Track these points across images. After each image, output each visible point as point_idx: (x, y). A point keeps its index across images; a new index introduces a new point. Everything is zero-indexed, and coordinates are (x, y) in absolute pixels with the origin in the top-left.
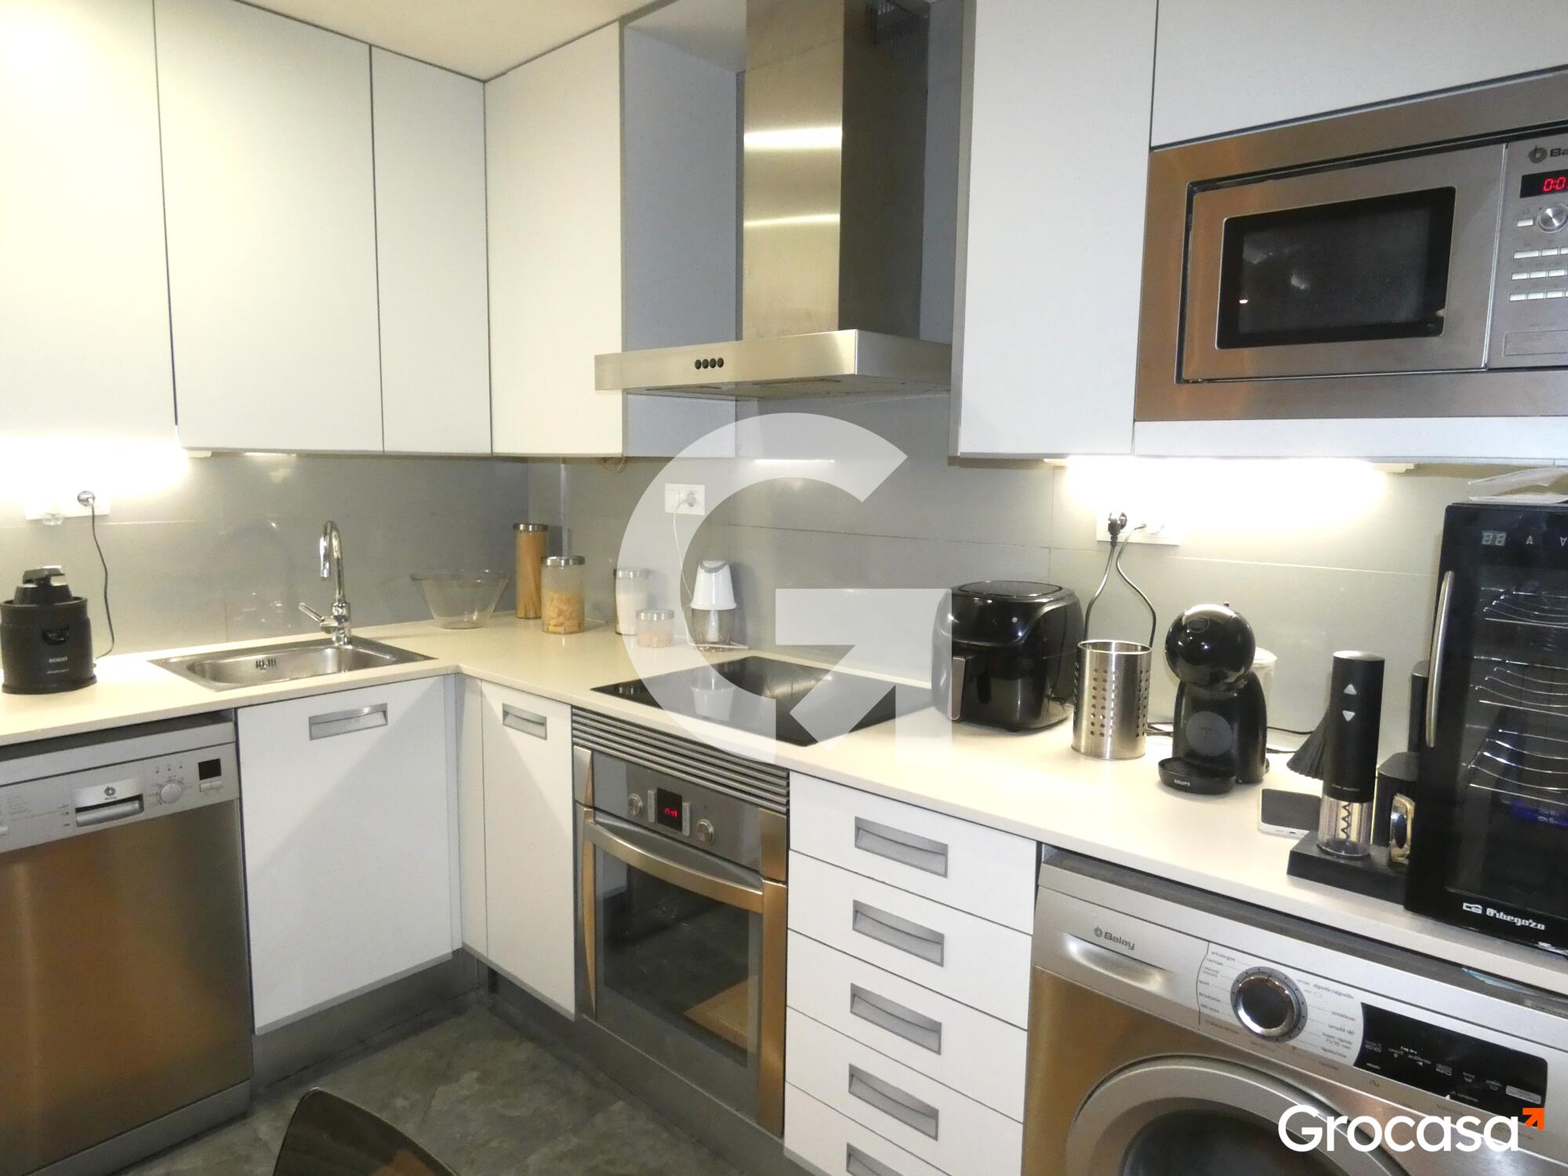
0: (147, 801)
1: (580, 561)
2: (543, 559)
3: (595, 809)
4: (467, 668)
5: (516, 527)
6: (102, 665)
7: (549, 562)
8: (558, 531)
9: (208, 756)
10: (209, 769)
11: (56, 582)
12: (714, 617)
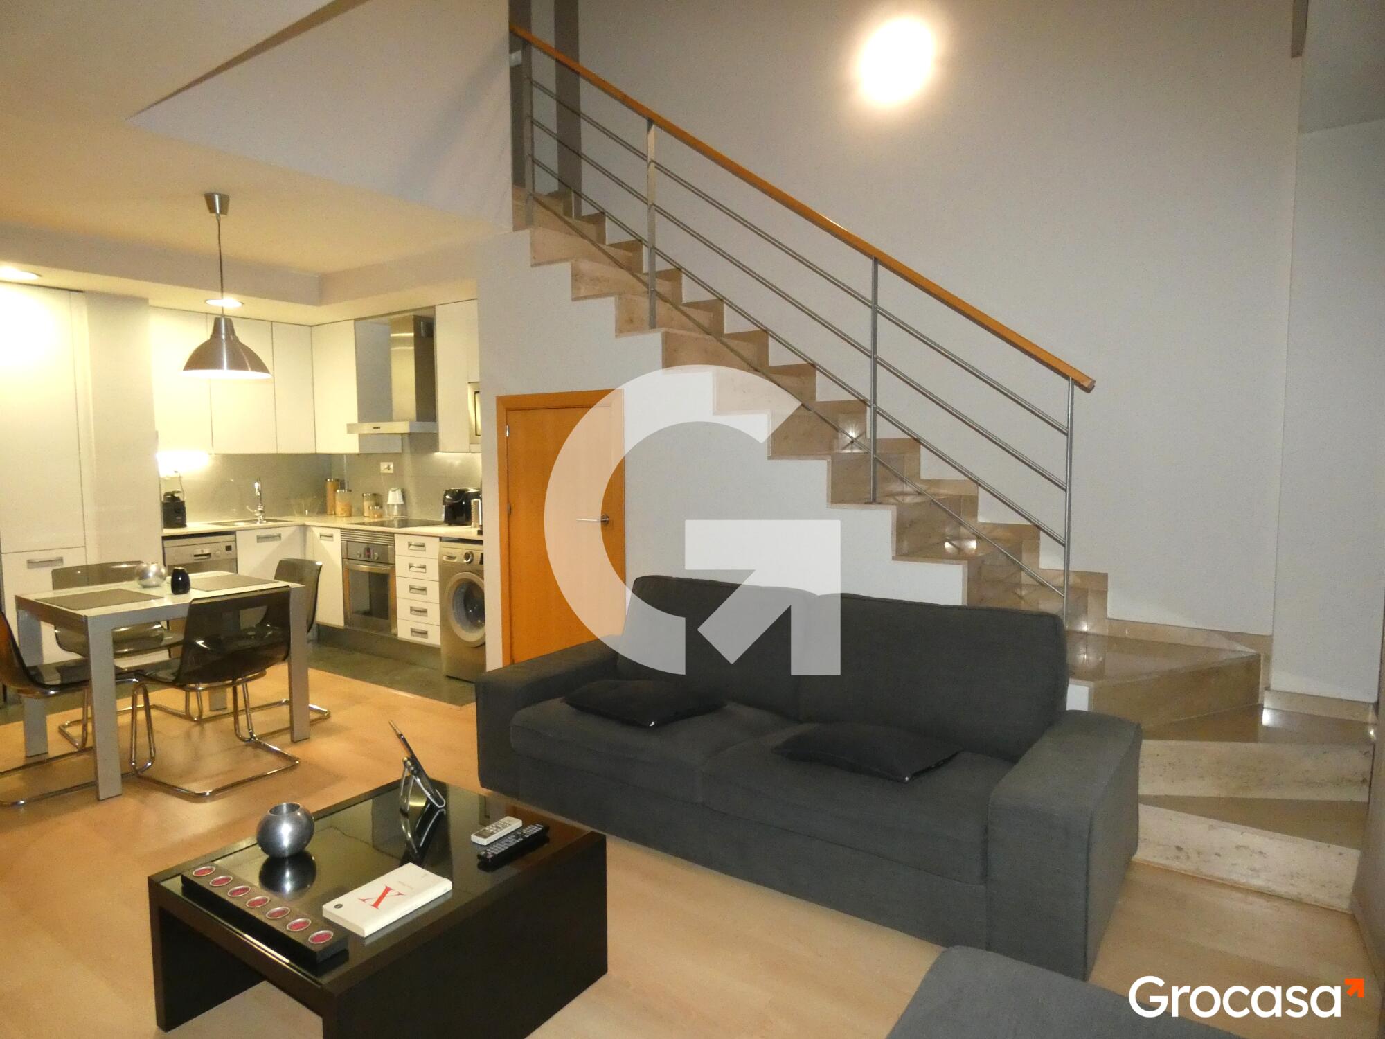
0: (212, 555)
1: (350, 491)
2: (335, 491)
3: (349, 559)
4: (307, 523)
5: (326, 480)
6: (188, 523)
7: (338, 491)
8: (343, 481)
9: (228, 544)
10: (229, 548)
11: (176, 495)
12: (396, 507)
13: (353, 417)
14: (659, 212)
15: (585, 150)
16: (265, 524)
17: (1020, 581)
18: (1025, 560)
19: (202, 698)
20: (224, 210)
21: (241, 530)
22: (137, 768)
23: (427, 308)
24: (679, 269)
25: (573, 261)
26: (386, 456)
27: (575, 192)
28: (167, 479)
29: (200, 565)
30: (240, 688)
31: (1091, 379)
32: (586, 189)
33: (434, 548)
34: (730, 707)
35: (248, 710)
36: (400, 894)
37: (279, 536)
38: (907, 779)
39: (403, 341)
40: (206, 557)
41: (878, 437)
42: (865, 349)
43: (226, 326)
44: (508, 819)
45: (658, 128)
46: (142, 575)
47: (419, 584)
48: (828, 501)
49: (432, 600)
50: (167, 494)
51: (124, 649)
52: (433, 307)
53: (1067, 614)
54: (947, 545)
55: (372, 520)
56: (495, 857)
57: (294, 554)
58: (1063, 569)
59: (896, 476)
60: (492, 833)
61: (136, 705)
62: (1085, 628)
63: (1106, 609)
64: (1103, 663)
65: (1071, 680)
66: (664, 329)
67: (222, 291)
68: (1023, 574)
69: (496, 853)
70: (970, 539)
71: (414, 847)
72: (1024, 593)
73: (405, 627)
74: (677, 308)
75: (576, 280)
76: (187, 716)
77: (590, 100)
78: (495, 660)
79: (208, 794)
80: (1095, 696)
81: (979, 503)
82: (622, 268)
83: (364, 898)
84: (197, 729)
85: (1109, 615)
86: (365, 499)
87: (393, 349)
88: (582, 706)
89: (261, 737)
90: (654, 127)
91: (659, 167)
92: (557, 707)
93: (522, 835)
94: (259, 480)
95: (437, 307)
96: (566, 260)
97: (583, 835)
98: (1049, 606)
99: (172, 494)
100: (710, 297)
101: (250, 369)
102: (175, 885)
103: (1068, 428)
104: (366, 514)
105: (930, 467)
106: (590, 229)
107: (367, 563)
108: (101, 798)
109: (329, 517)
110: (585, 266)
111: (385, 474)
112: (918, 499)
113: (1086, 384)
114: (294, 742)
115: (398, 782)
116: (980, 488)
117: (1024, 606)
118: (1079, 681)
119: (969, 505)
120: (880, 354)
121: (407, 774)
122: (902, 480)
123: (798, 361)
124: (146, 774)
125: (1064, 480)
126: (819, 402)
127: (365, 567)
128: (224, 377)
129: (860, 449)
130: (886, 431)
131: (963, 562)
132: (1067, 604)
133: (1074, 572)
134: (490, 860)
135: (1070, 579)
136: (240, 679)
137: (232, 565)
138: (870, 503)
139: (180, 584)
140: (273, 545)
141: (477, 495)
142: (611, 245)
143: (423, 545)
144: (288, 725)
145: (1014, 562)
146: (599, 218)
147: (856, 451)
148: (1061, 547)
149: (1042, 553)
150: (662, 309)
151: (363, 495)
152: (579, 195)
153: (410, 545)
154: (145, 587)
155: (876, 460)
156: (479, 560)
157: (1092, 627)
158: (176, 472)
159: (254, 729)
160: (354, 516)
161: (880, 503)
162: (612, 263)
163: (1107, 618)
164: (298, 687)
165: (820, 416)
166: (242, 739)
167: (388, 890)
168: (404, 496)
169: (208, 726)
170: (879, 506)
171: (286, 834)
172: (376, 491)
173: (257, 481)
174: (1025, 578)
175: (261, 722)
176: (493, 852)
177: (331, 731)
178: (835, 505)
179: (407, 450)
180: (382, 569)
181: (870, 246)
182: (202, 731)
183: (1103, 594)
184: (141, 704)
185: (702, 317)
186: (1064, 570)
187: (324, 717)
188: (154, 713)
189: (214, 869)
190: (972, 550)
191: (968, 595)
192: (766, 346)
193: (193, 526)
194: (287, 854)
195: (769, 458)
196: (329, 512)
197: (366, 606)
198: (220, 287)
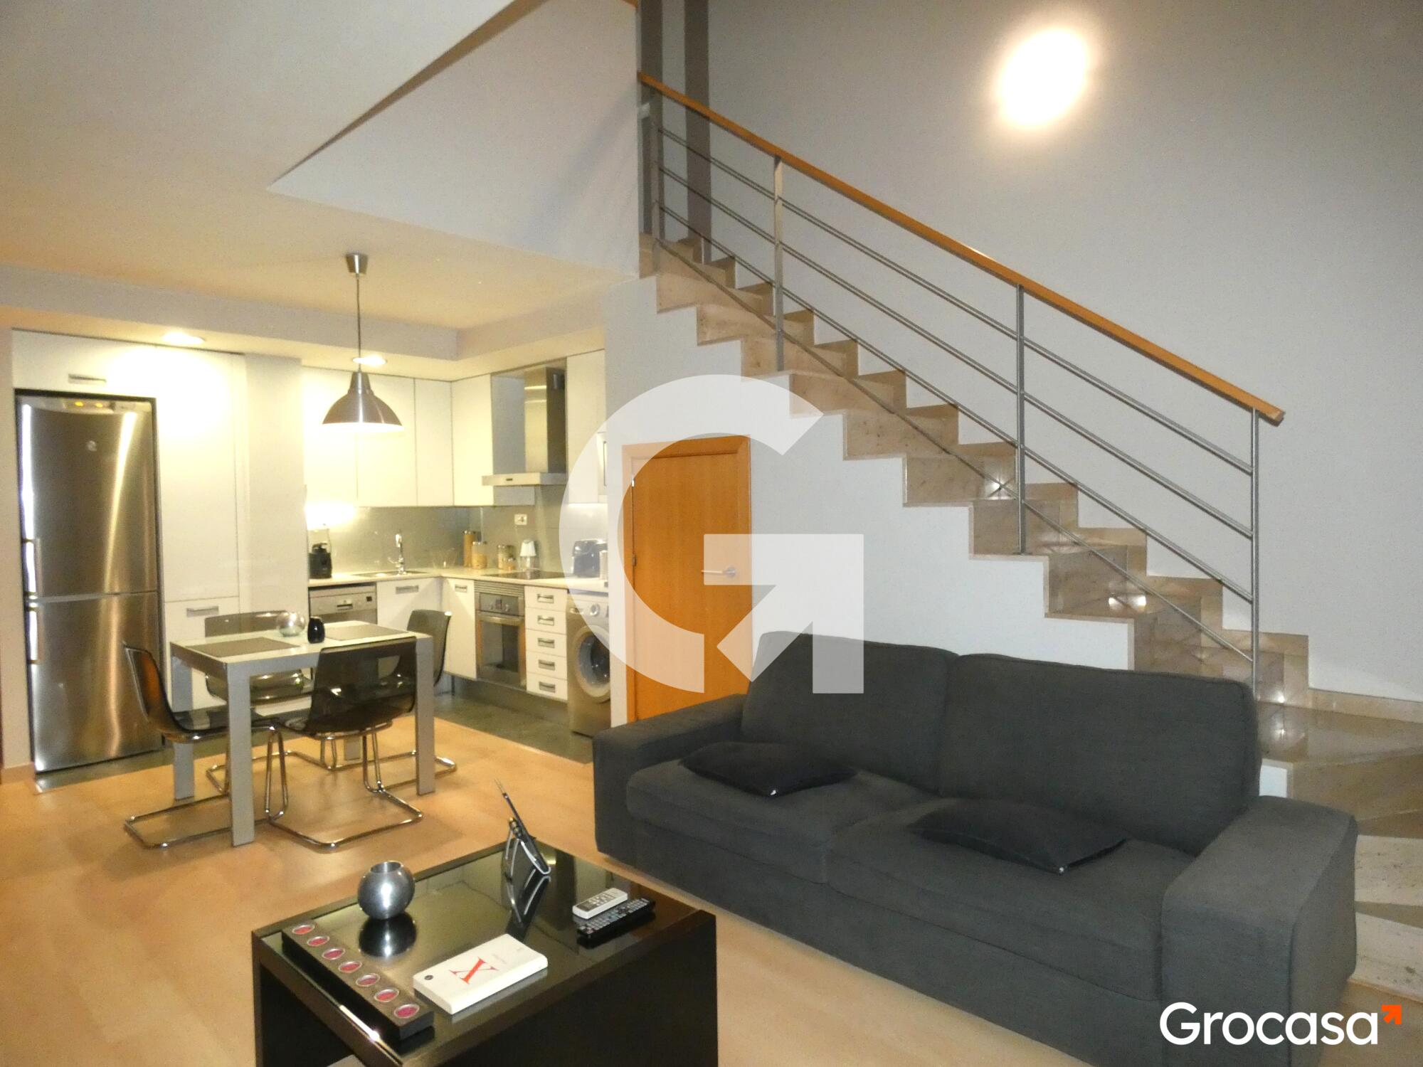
0: (354, 606)
1: (485, 543)
2: (472, 543)
3: (482, 611)
4: (444, 575)
5: (464, 532)
6: (333, 574)
7: (474, 543)
8: (479, 533)
9: (369, 595)
10: (369, 599)
11: (323, 547)
12: (528, 560)
13: (488, 469)
14: (786, 251)
15: (715, 195)
16: (405, 575)
17: (1200, 643)
18: (1206, 619)
19: (336, 747)
20: (363, 269)
21: (382, 581)
22: (270, 815)
23: (559, 360)
24: (811, 310)
25: (698, 306)
26: (520, 509)
27: (705, 239)
28: (316, 531)
29: (342, 615)
30: (369, 737)
31: (1279, 410)
32: (716, 235)
33: (561, 599)
34: (862, 776)
35: (377, 761)
36: (492, 968)
37: (417, 587)
38: (1062, 869)
39: (535, 394)
40: (347, 607)
41: (1027, 482)
42: (1011, 384)
43: (362, 379)
44: (612, 891)
45: (785, 166)
46: (283, 624)
47: (546, 637)
48: (970, 552)
49: (560, 654)
50: (314, 546)
51: (266, 695)
52: (565, 359)
53: (1258, 683)
54: (1112, 601)
55: (506, 572)
56: (596, 933)
57: (430, 605)
58: (1250, 629)
59: (1049, 523)
60: (595, 906)
61: (271, 753)
62: (1281, 699)
63: (1306, 677)
64: (1305, 739)
65: (1264, 760)
66: (791, 372)
67: (360, 348)
68: (1203, 636)
69: (597, 929)
70: (1136, 594)
71: (518, 915)
72: (1204, 656)
73: (533, 681)
74: (806, 350)
75: (702, 325)
76: (321, 764)
77: (721, 145)
78: (619, 716)
79: (333, 845)
80: (1295, 780)
81: (1149, 556)
82: (750, 311)
83: (454, 971)
84: (329, 779)
85: (1312, 685)
86: (500, 550)
87: (527, 402)
88: (702, 770)
89: (388, 788)
90: (781, 164)
91: (787, 205)
92: (674, 769)
93: (626, 911)
94: (400, 532)
95: (568, 359)
96: (691, 304)
97: (691, 913)
98: (1236, 672)
99: (320, 546)
100: (843, 338)
101: (383, 421)
102: (274, 942)
103: (1252, 466)
104: (500, 566)
105: (1089, 515)
106: (720, 275)
107: (499, 615)
108: (235, 844)
109: (466, 569)
110: (713, 310)
111: (519, 526)
112: (1075, 550)
113: (1274, 416)
114: (419, 794)
115: (505, 843)
116: (1148, 537)
117: (1206, 673)
118: (1276, 762)
119: (1138, 556)
120: (1028, 389)
121: (512, 836)
122: (1057, 530)
123: (938, 402)
124: (277, 822)
125: (1248, 525)
126: (963, 446)
127: (497, 619)
128: (360, 429)
129: (1009, 496)
130: (1036, 475)
131: (1128, 620)
132: (1257, 670)
133: (1266, 633)
134: (590, 937)
135: (1260, 642)
136: (368, 729)
137: (372, 616)
138: (1019, 554)
139: (316, 633)
140: (410, 596)
141: (605, 547)
142: (741, 289)
143: (551, 597)
144: (414, 777)
145: (1191, 622)
146: (729, 261)
147: (1005, 498)
148: (1247, 604)
149: (1225, 610)
150: (791, 351)
151: (497, 546)
152: (709, 241)
153: (539, 597)
154: (285, 635)
155: (1025, 507)
156: (605, 613)
157: (1291, 698)
158: (324, 524)
159: (383, 781)
160: (490, 568)
161: (1030, 554)
162: (739, 306)
163: (1309, 689)
164: (424, 737)
165: (962, 460)
166: (371, 790)
167: (481, 962)
168: (537, 547)
169: (341, 775)
170: (1029, 557)
171: (386, 895)
172: (510, 544)
173: (398, 533)
174: (1205, 641)
175: (390, 773)
176: (593, 927)
177: (457, 785)
178: (978, 556)
179: (540, 503)
180: (515, 621)
181: (1013, 273)
182: (336, 779)
183: (1303, 660)
184: (276, 753)
185: (835, 359)
186: (1252, 632)
187: (452, 770)
188: (288, 760)
189: (314, 927)
190: (1140, 607)
191: (1135, 657)
192: (904, 386)
193: (338, 576)
194: (387, 916)
195: (905, 505)
196: (465, 565)
197: (498, 658)
198: (357, 344)
